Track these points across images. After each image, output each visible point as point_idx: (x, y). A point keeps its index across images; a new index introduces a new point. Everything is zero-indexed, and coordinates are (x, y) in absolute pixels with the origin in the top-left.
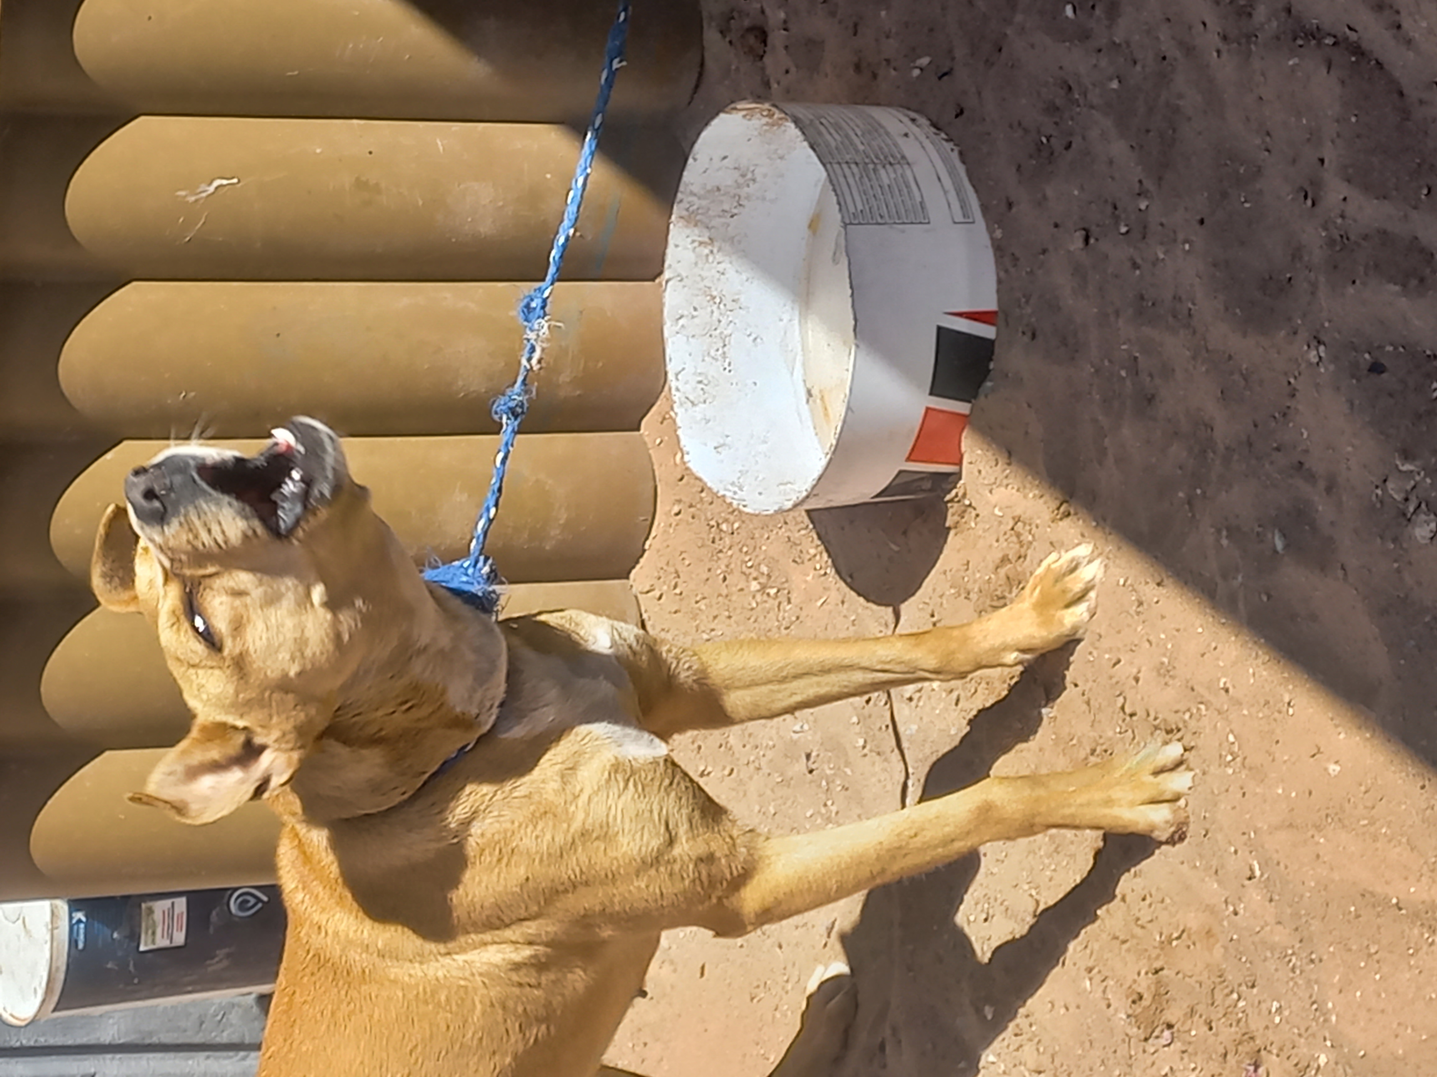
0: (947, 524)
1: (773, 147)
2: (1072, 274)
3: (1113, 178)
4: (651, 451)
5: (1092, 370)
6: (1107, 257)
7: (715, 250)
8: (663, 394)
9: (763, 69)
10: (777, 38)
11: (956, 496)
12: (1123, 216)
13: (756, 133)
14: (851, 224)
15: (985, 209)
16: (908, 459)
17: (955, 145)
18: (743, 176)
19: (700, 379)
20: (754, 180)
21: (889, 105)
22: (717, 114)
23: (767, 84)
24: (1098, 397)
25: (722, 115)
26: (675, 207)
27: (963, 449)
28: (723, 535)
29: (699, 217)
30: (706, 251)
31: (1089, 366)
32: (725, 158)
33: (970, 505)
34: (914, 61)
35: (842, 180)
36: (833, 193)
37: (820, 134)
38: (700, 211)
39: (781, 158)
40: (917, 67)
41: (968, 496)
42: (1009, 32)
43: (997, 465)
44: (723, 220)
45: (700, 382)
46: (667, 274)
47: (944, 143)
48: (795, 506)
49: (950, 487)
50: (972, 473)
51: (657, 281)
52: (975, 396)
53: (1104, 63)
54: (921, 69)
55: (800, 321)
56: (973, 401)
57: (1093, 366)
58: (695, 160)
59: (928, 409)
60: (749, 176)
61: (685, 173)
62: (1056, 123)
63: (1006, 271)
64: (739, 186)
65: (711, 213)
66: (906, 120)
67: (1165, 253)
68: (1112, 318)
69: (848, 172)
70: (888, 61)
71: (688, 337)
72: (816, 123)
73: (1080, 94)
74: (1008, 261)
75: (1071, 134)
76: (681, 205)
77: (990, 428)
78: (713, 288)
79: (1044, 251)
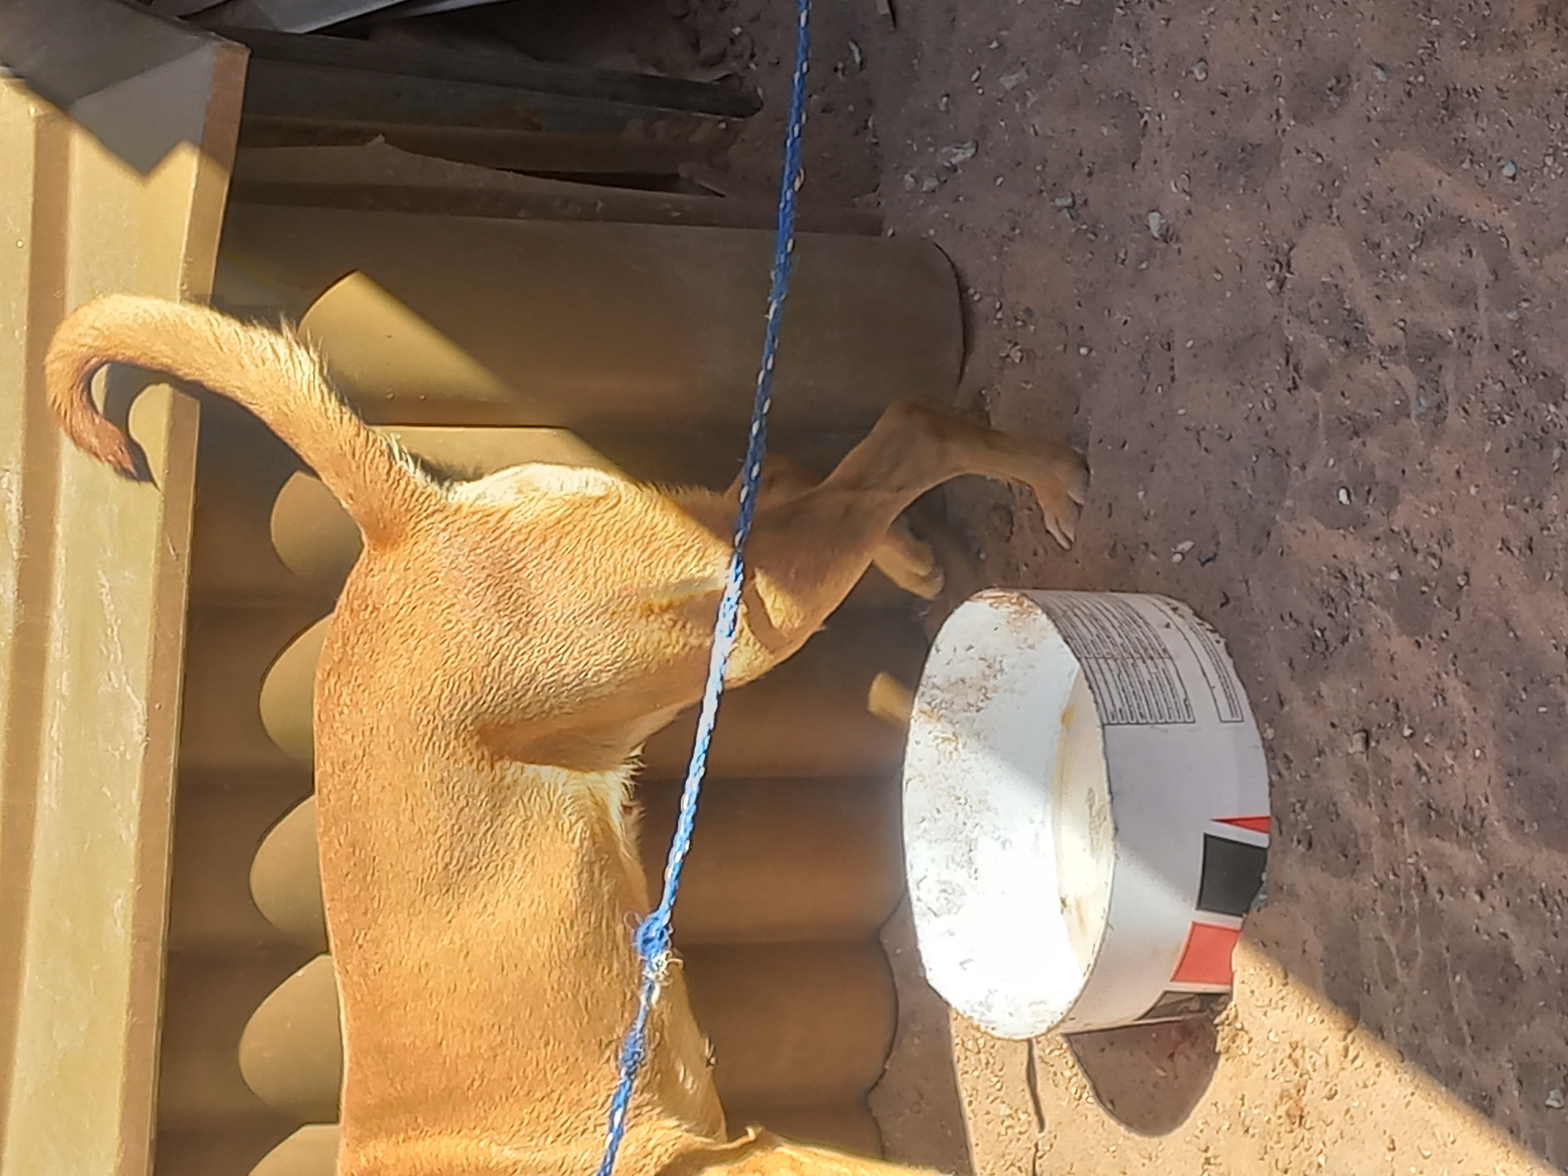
0: (1217, 1050)
1: (1023, 635)
2: (1352, 780)
3: (1395, 678)
4: (889, 962)
5: (1376, 884)
6: (1390, 761)
7: (960, 747)
8: (903, 906)
9: (1010, 551)
10: (1024, 518)
11: (1227, 1018)
12: (1406, 717)
13: (1005, 622)
14: (1109, 724)
15: (1254, 707)
17: (1221, 636)
18: (989, 667)
19: (943, 887)
20: (1002, 671)
21: (1148, 592)
22: (961, 603)
23: (1015, 566)
24: (1382, 914)
25: (967, 603)
26: (917, 700)
27: (1234, 968)
28: (968, 1053)
29: (942, 712)
30: (951, 747)
31: (1372, 880)
32: (971, 647)
33: (1242, 1029)
34: (1175, 547)
35: (1099, 676)
36: (1089, 691)
37: (1073, 626)
38: (944, 705)
39: (1031, 647)
40: (1178, 552)
41: (1240, 1018)
42: (1278, 518)
43: (1271, 985)
44: (968, 714)
45: (944, 891)
46: (907, 771)
47: (1208, 633)
48: (1049, 1030)
49: (1220, 1008)
50: (1244, 994)
52: (1247, 911)
53: (1382, 552)
54: (1183, 555)
55: (1053, 822)
56: (1245, 915)
57: (1376, 879)
58: (938, 651)
59: (1195, 925)
60: (997, 666)
61: (927, 665)
62: (1330, 615)
63: (1280, 774)
64: (985, 677)
65: (954, 706)
66: (1167, 609)
67: (1455, 758)
68: (1396, 828)
69: (1104, 667)
70: (1146, 545)
71: (930, 842)
72: (1070, 613)
73: (1357, 584)
74: (1281, 765)
75: (1348, 628)
76: (923, 699)
77: (1264, 945)
78: (958, 788)
79: (1320, 753)
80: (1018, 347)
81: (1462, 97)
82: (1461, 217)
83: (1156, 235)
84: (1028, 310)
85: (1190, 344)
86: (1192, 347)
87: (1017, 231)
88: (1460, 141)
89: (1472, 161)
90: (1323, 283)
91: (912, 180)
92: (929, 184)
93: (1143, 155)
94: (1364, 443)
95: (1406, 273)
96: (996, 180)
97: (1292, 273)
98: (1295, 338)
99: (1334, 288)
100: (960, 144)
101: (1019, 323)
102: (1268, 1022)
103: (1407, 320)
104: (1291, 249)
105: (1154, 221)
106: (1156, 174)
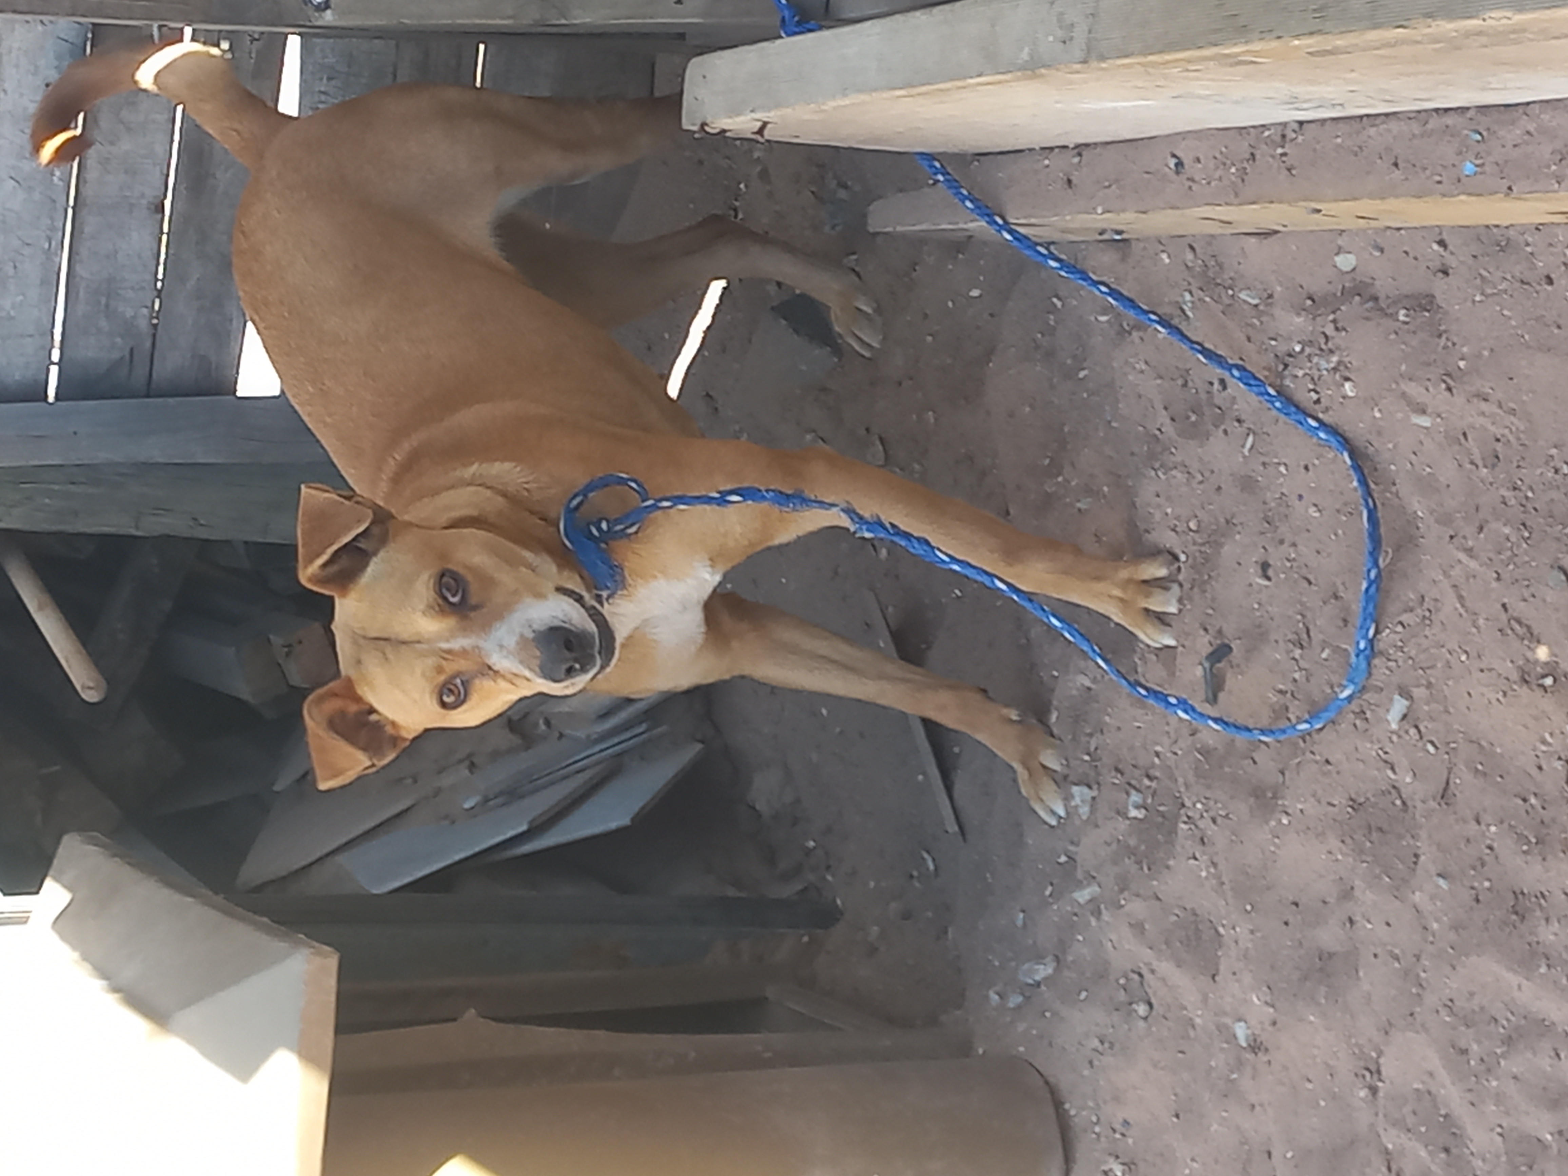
80: (1120, 1160)
81: (1530, 901)
82: (1544, 1020)
83: (1244, 1044)
84: (1126, 1123)
85: (1289, 1155)
86: (1293, 1157)
88: (1534, 945)
89: (1549, 966)
90: (1417, 1090)
91: (996, 997)
92: (1015, 1000)
93: (1222, 968)
95: (1497, 1079)
96: (1079, 993)
97: (1383, 1082)
98: (1394, 1145)
99: (1427, 1095)
100: (1039, 958)
101: (1118, 1136)
103: (1504, 1125)
104: (1379, 1057)
105: (1241, 1031)
106: (1237, 985)
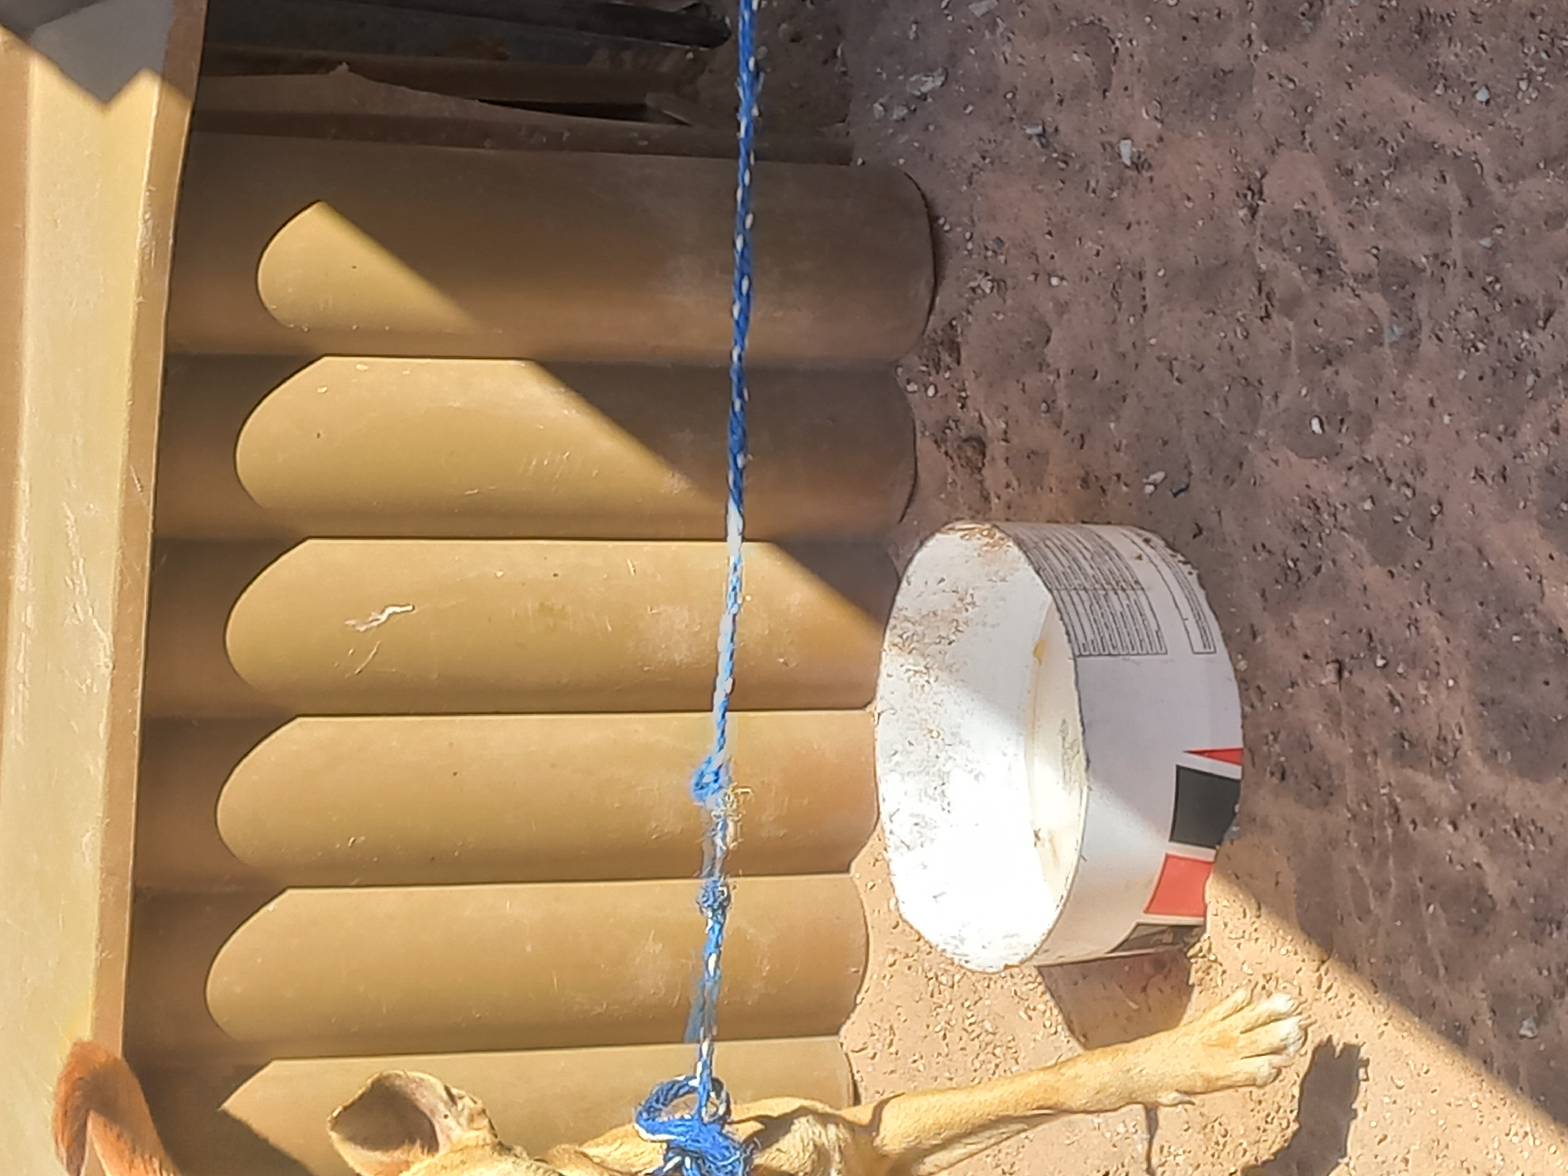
0: (1191, 982)
1: (994, 568)
2: (1325, 711)
3: (1368, 607)
4: (862, 896)
5: (1349, 815)
6: (1363, 692)
7: (932, 680)
8: (875, 834)
9: (981, 482)
10: (997, 449)
11: (1201, 950)
12: (1379, 647)
13: (976, 554)
14: (1081, 655)
15: (1227, 638)
16: (1147, 911)
17: (1194, 568)
18: (961, 600)
19: (916, 821)
20: (973, 604)
21: (1120, 524)
22: (932, 534)
23: (987, 499)
24: (1356, 845)
25: (938, 536)
26: (888, 632)
27: (1207, 900)
28: (942, 987)
29: (914, 645)
30: (922, 681)
31: (1345, 811)
32: (943, 580)
33: (1216, 961)
34: (1147, 477)
35: (1070, 608)
36: (1061, 623)
37: (1046, 558)
38: (915, 638)
39: (1003, 580)
40: (1150, 484)
41: (1213, 950)
42: (1250, 447)
43: (1245, 916)
44: (939, 647)
45: (916, 824)
46: (879, 705)
47: (1180, 565)
48: (1023, 962)
49: (1193, 941)
50: (1217, 926)
51: (868, 709)
52: (1220, 842)
53: (1355, 481)
54: (1156, 486)
55: (1025, 756)
56: (1218, 847)
57: (1349, 810)
58: (909, 583)
59: (1168, 857)
60: (968, 599)
61: (899, 598)
62: (1303, 546)
63: (1252, 706)
64: (958, 611)
65: (926, 640)
66: (1139, 541)
67: (1428, 688)
68: (1369, 759)
69: (1076, 599)
70: (1119, 476)
71: (903, 775)
72: (1041, 545)
73: (1329, 514)
74: (1253, 695)
75: (1320, 558)
76: (895, 631)
77: (1237, 877)
78: (930, 721)
79: (1293, 684)
80: (989, 277)
81: (1435, 22)
82: (1434, 143)
83: (1128, 163)
84: (999, 241)
85: (1161, 273)
86: (1164, 275)
87: (988, 160)
88: (1433, 65)
89: (1445, 86)
90: (1296, 211)
91: (881, 108)
92: (899, 112)
93: (1114, 82)
94: (1337, 373)
95: (1378, 199)
96: (965, 108)
97: (1264, 201)
98: (1268, 265)
99: (1306, 216)
100: (929, 71)
101: (990, 253)
102: (1241, 955)
103: (1381, 247)
104: (1263, 177)
105: (1126, 149)
106: (1127, 100)
